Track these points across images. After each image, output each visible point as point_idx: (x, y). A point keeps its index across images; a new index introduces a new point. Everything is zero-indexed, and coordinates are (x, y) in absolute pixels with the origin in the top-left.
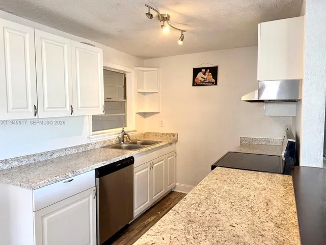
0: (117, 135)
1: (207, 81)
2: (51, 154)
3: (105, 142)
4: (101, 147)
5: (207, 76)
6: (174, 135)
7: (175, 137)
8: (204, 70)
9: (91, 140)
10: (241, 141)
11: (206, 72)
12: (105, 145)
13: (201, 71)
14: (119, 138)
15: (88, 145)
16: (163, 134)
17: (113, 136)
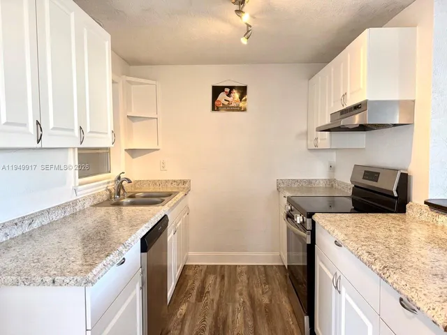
0: (106, 186)
1: (233, 105)
2: (29, 222)
3: (94, 197)
4: (91, 206)
5: (232, 98)
6: (184, 182)
7: (187, 185)
8: (227, 90)
9: (78, 193)
10: (278, 184)
11: (230, 92)
12: (95, 202)
13: (224, 91)
14: (109, 190)
15: (75, 203)
16: (166, 181)
17: (102, 187)
